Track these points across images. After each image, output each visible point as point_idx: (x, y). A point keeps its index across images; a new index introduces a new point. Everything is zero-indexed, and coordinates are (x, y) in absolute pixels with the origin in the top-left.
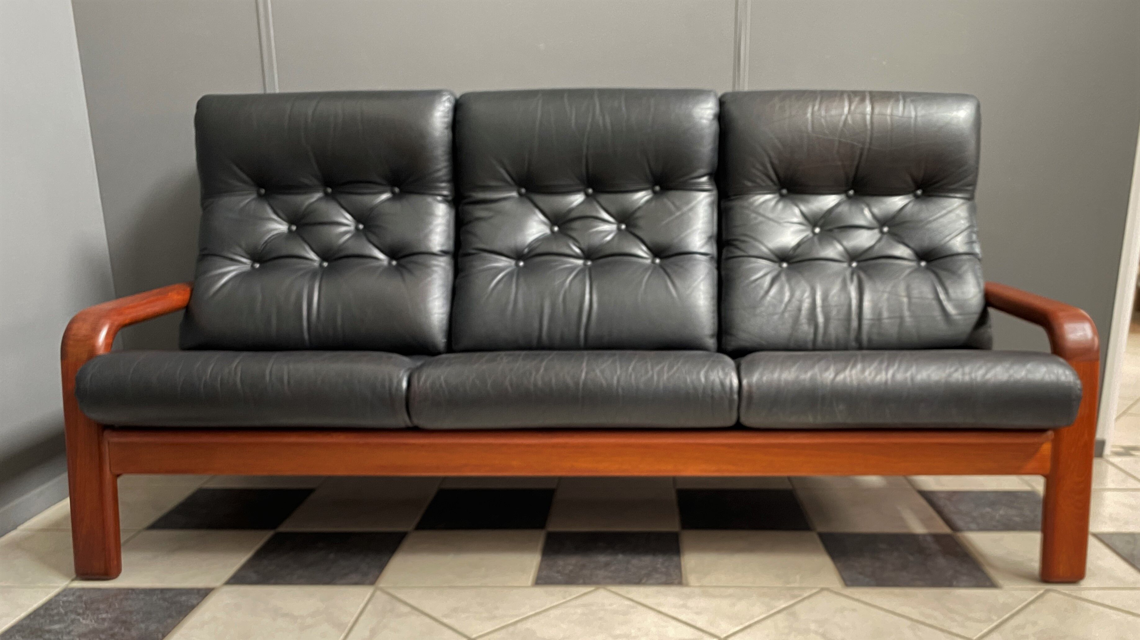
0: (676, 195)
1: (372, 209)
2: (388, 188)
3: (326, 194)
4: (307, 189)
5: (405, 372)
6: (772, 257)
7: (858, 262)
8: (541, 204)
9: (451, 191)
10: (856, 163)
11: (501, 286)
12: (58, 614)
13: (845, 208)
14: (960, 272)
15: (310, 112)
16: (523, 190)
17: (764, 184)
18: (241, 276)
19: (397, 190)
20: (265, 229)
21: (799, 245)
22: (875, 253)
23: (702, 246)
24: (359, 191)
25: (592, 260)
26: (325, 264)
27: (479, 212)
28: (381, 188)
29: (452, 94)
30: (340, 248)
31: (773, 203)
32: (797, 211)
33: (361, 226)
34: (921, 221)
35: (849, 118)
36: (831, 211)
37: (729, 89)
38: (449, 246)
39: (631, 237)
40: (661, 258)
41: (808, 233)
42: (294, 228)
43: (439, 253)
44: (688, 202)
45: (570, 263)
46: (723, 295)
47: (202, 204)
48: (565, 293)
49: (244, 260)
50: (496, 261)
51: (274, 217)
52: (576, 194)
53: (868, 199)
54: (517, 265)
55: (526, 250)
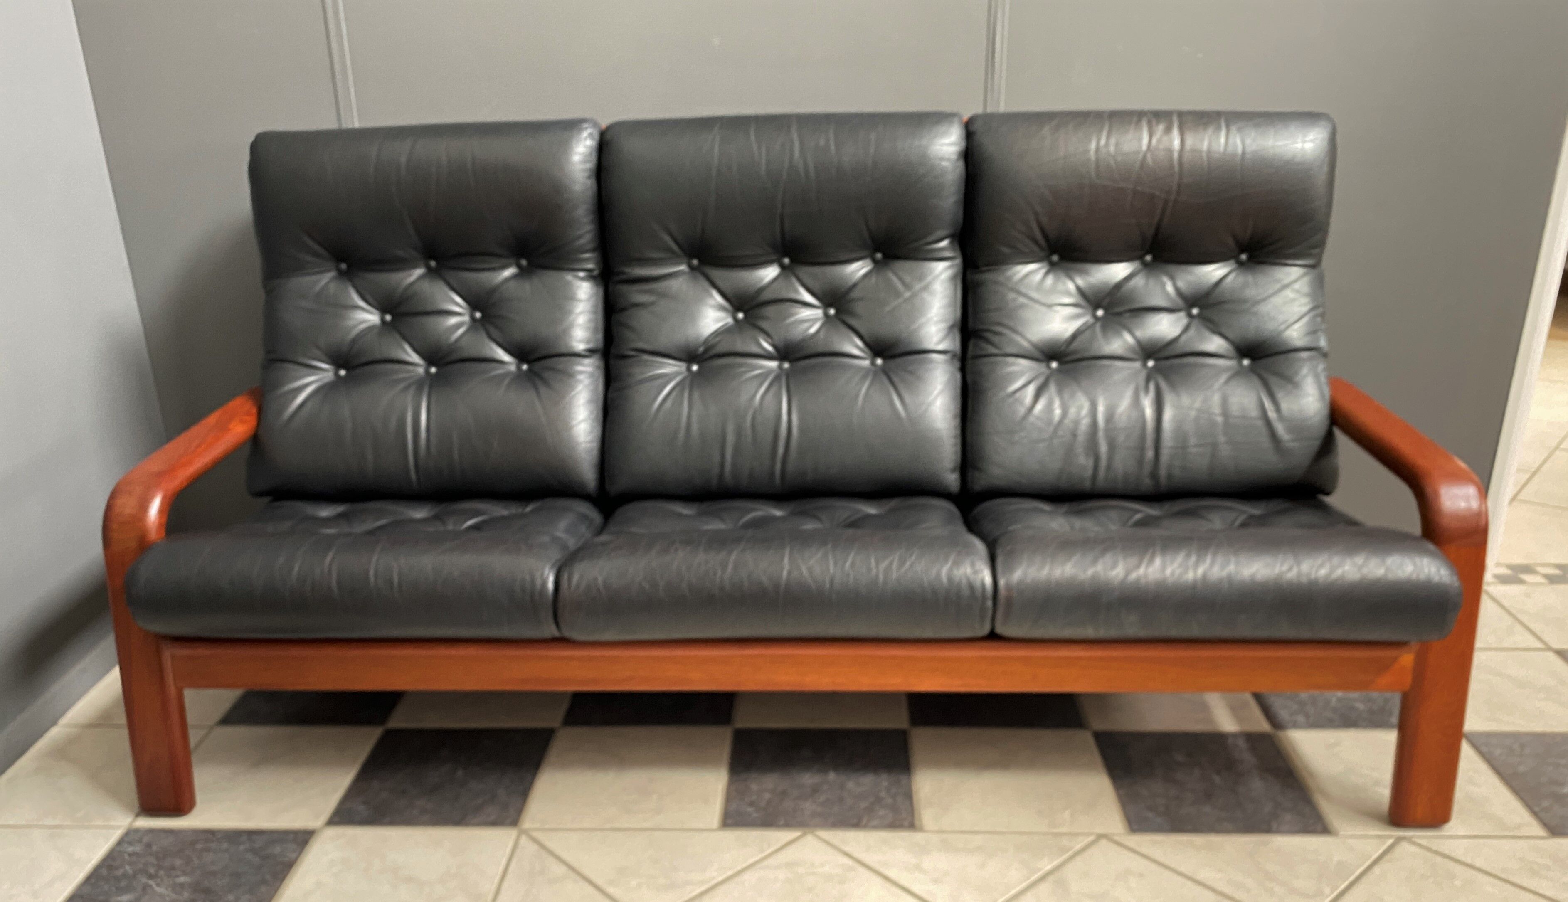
0: (904, 267)
1: (493, 290)
2: (512, 260)
3: (430, 270)
4: (403, 264)
5: (551, 568)
6: (1037, 354)
7: (1157, 360)
8: (719, 283)
9: (597, 263)
10: (1156, 220)
11: (669, 404)
12: (125, 875)
13: (1139, 281)
14: (1297, 378)
15: (403, 159)
16: (695, 262)
17: (1027, 250)
18: (324, 391)
19: (524, 262)
20: (351, 323)
21: (1074, 336)
22: (1179, 348)
23: (941, 341)
24: (473, 266)
25: (791, 361)
26: (433, 370)
27: (638, 295)
28: (504, 261)
29: (595, 124)
30: (453, 347)
31: (1038, 277)
32: (1071, 286)
33: (478, 315)
34: (1245, 301)
35: (1149, 156)
36: (1119, 286)
37: (978, 110)
38: (598, 341)
39: (844, 330)
40: (884, 358)
41: (1087, 319)
42: (388, 318)
43: (584, 353)
44: (921, 278)
45: (761, 367)
46: (970, 410)
47: (265, 286)
48: (755, 412)
49: (324, 366)
50: (662, 365)
51: (362, 303)
52: (765, 267)
53: (1172, 268)
54: (689, 369)
55: (701, 349)
